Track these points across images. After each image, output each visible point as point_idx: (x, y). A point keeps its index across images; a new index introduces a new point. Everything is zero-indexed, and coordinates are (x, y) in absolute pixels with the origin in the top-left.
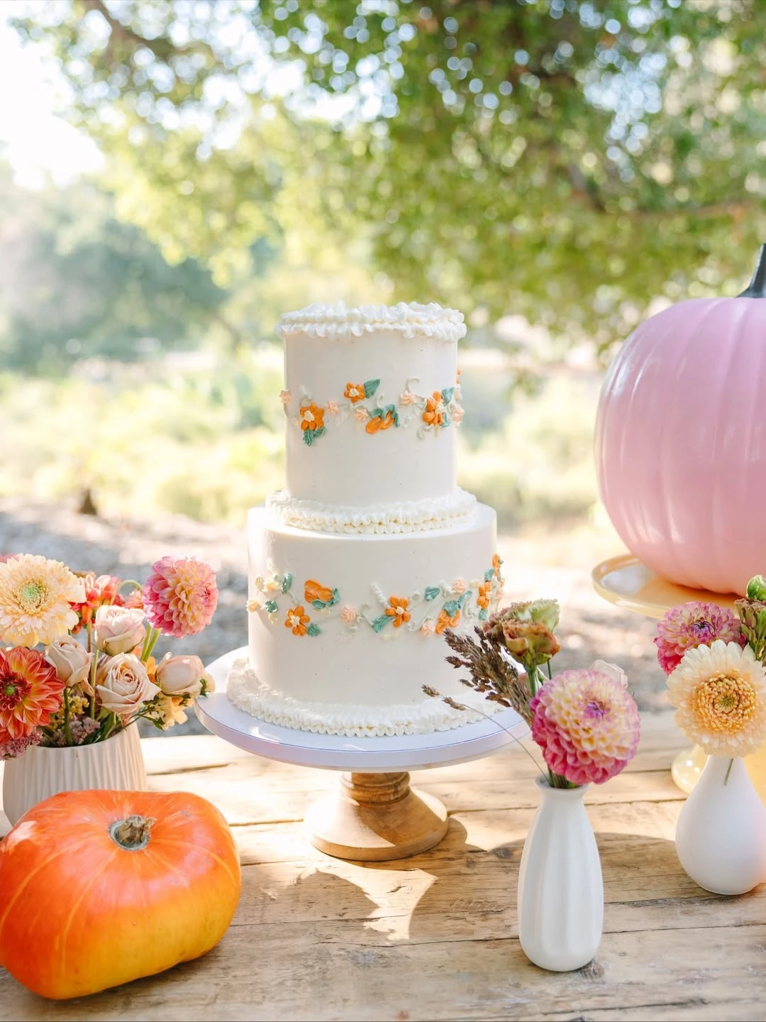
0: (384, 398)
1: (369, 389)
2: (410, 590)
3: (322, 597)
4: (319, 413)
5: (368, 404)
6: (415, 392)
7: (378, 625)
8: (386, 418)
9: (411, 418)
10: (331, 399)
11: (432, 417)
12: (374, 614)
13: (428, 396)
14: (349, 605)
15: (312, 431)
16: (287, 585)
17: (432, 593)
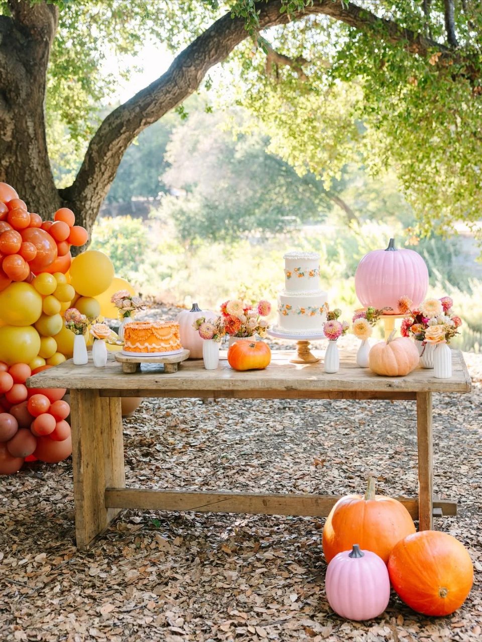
0: (301, 271)
1: (299, 269)
2: (305, 307)
3: (289, 308)
4: (290, 273)
5: (299, 272)
6: (307, 270)
7: (299, 313)
8: (302, 275)
9: (307, 275)
10: (292, 271)
11: (311, 275)
12: (298, 311)
13: (310, 270)
14: (294, 309)
15: (289, 277)
16: (283, 306)
17: (310, 308)
